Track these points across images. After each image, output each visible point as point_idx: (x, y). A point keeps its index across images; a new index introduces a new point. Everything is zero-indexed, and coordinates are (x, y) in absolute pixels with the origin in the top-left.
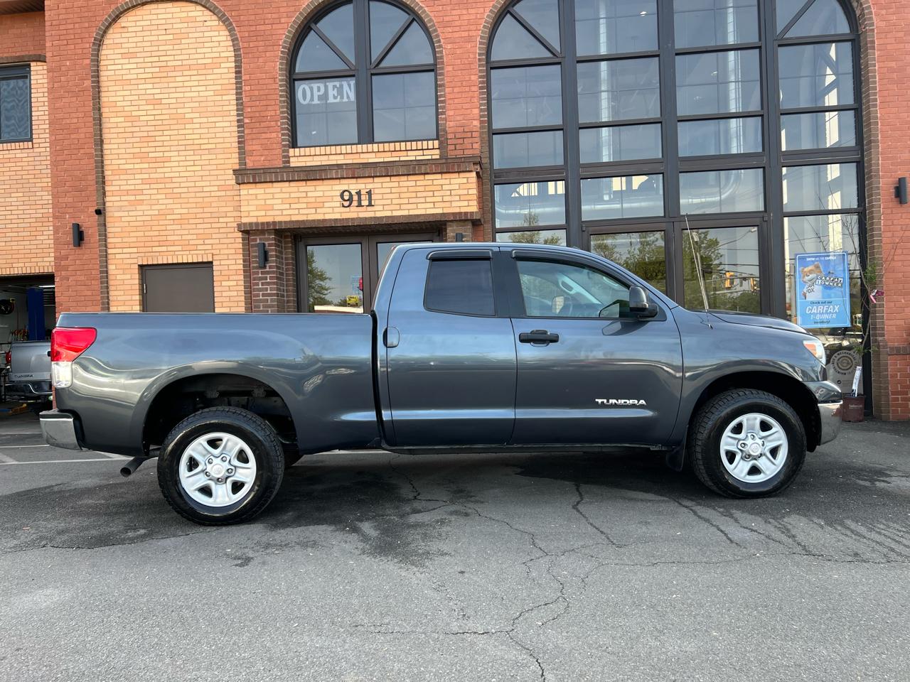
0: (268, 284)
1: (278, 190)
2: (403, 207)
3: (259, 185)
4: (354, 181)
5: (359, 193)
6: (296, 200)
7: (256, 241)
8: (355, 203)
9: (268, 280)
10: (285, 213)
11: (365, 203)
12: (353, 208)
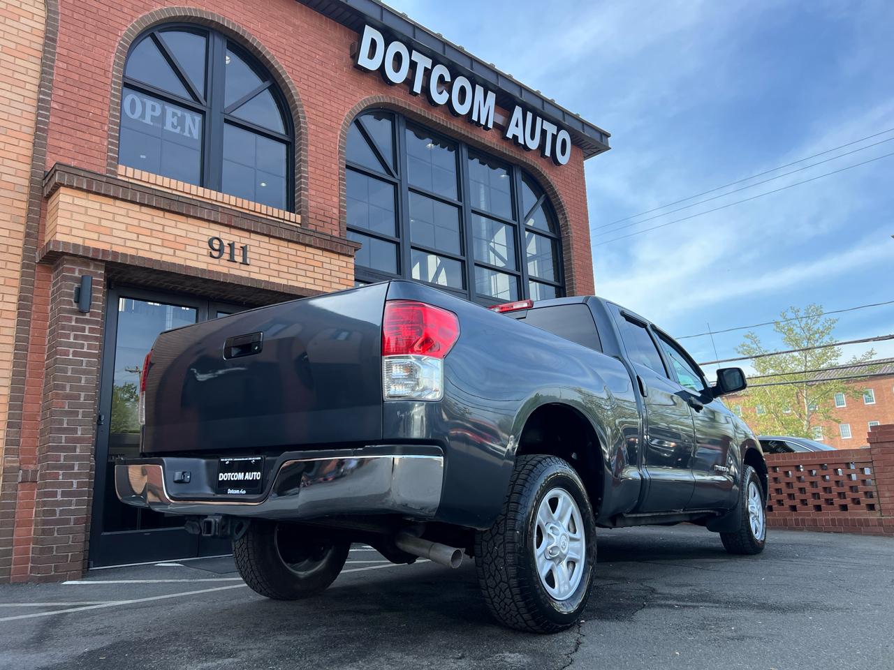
0: (86, 338)
1: (123, 212)
2: (282, 275)
3: (91, 196)
4: (226, 229)
5: (231, 246)
6: (148, 232)
7: (74, 272)
8: (226, 256)
9: (87, 333)
10: (129, 243)
11: (239, 259)
12: (223, 262)
